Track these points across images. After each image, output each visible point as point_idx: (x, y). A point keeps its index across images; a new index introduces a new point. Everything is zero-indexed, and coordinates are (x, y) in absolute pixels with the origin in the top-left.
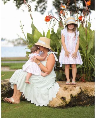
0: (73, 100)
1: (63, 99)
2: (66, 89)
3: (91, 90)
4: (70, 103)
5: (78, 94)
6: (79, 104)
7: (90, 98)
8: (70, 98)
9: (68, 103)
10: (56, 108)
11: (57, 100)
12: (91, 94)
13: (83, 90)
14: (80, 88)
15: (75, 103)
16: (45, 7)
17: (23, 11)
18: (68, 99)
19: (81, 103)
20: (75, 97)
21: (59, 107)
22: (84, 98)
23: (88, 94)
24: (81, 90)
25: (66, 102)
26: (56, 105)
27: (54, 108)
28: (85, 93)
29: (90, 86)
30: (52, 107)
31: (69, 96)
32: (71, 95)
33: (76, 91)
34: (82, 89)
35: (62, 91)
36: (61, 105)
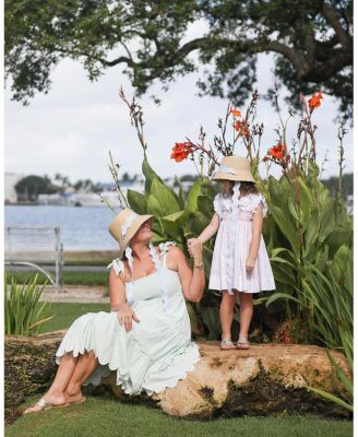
0: (236, 397)
1: (207, 392)
2: (217, 363)
3: (293, 369)
4: (226, 404)
5: (251, 381)
6: (254, 410)
7: (286, 391)
8: (225, 391)
9: (219, 406)
10: (185, 418)
11: (189, 396)
12: (291, 380)
13: (267, 368)
14: (260, 362)
15: (240, 407)
16: (246, 80)
17: (157, 101)
18: (221, 393)
19: (259, 407)
20: (241, 389)
21: (194, 417)
22: (270, 393)
23: (281, 381)
24: (261, 368)
25: (214, 403)
26: (186, 410)
27: (180, 418)
28: (273, 377)
29: (288, 357)
30: (173, 417)
31: (225, 386)
32: (232, 382)
33: (245, 371)
34: (264, 365)
35: (206, 369)
36: (199, 410)
